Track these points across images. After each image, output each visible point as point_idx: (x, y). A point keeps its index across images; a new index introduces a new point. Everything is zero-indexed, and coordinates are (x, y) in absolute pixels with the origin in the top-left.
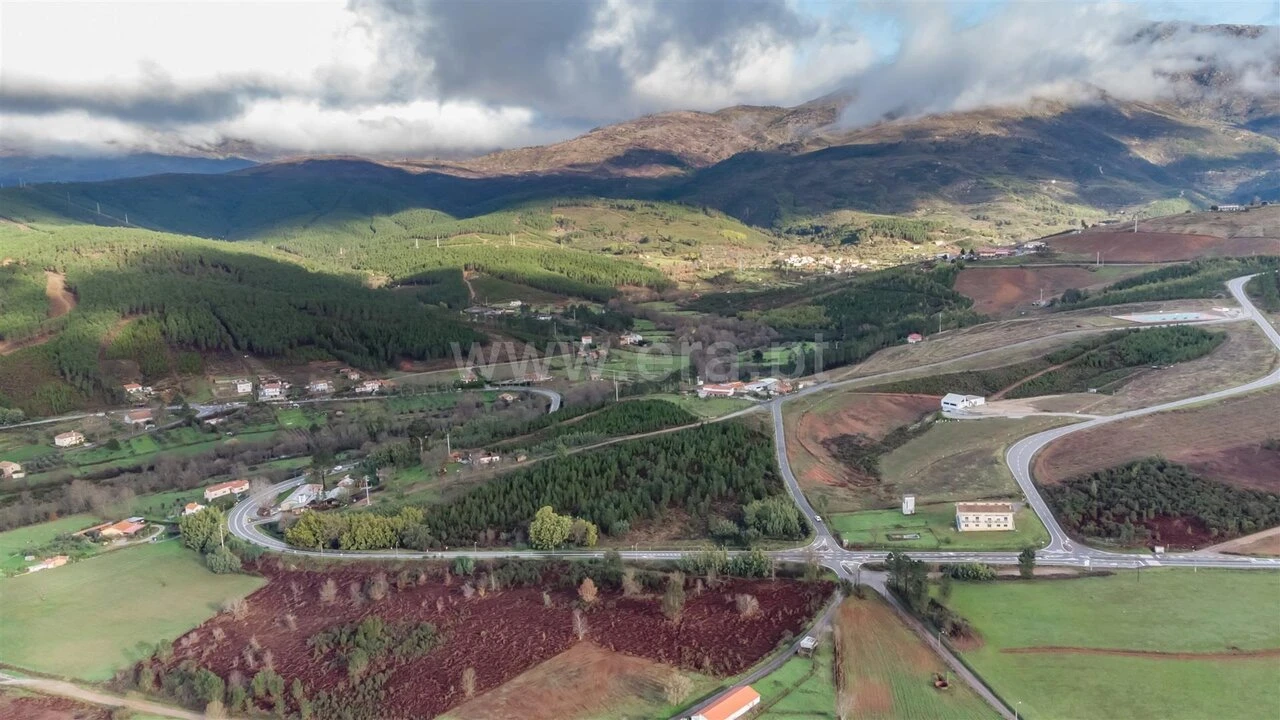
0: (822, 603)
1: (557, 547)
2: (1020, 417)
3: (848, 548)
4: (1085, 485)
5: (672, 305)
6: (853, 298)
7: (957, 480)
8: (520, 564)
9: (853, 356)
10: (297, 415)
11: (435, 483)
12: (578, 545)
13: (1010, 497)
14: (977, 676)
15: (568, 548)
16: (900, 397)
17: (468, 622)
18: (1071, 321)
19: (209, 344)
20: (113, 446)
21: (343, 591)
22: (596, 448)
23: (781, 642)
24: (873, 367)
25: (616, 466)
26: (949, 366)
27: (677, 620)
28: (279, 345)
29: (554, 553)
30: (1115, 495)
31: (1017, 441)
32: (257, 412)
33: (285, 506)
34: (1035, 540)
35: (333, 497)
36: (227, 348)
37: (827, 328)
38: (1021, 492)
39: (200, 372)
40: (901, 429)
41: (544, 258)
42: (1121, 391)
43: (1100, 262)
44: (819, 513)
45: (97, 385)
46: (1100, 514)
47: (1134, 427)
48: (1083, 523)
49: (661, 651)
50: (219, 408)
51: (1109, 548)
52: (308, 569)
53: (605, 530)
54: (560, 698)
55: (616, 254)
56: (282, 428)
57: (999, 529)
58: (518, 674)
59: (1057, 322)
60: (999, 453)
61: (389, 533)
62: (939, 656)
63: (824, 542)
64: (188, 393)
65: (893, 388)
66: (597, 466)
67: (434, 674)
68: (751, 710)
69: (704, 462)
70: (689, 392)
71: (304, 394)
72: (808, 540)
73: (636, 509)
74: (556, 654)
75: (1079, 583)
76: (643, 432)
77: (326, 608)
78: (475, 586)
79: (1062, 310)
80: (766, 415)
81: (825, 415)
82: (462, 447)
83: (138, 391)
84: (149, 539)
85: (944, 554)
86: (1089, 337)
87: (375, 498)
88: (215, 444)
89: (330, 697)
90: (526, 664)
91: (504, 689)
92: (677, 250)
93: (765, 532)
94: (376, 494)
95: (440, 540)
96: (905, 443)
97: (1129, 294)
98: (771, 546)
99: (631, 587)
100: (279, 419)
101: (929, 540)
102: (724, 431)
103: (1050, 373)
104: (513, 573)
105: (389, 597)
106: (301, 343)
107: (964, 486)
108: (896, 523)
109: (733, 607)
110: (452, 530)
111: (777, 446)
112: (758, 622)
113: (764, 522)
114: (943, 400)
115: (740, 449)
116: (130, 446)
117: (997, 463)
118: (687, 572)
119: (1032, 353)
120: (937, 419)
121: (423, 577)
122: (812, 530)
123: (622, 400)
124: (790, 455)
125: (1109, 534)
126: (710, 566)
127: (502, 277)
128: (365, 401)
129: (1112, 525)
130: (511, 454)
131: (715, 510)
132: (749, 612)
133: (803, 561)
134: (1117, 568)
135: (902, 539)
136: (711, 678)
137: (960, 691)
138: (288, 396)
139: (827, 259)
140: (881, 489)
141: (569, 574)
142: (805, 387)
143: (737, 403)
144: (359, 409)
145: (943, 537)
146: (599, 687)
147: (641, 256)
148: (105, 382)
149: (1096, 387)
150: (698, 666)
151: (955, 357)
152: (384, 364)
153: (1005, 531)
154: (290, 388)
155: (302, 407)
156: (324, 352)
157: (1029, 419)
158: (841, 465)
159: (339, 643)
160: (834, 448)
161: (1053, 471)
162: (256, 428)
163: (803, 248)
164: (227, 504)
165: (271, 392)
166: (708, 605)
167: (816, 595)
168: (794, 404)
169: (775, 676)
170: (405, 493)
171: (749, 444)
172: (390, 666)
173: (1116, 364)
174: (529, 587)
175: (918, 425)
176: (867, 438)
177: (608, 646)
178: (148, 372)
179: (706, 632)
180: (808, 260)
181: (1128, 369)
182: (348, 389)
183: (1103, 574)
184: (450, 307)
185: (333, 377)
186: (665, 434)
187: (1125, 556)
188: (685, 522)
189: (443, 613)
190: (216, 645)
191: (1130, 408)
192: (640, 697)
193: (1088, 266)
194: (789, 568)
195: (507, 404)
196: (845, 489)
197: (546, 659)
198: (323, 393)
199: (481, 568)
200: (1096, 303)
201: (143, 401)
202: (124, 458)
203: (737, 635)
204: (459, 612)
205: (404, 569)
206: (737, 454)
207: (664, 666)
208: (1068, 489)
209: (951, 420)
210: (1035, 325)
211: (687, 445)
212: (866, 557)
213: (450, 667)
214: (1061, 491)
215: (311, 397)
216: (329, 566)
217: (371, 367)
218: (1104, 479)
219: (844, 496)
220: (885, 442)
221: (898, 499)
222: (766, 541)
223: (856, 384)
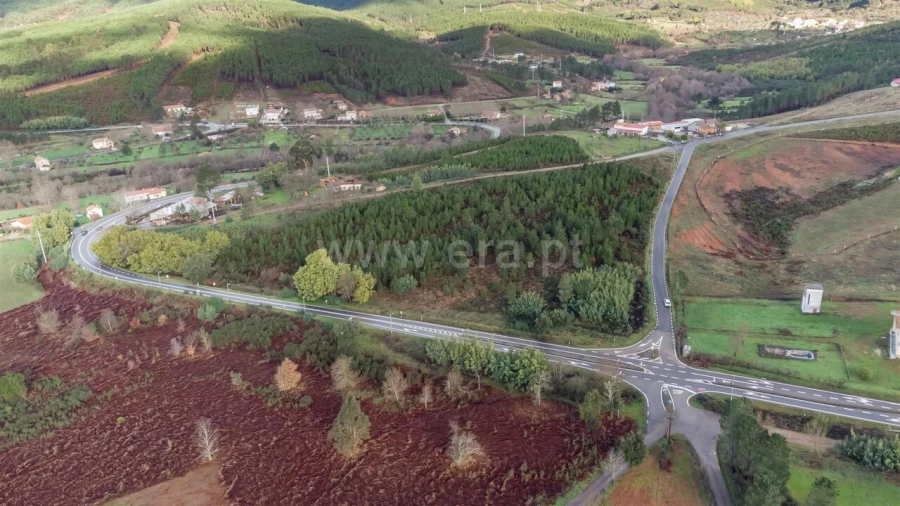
1: (320, 300)
3: (687, 359)
9: (810, 98)
10: (281, 135)
11: (286, 207)
12: (342, 300)
15: (332, 303)
16: (855, 146)
20: (126, 151)
28: (293, 79)
29: (312, 309)
32: (252, 132)
33: (152, 216)
36: (253, 78)
39: (230, 98)
40: (844, 185)
44: (674, 295)
50: (225, 127)
55: (627, 19)
56: (260, 146)
63: (658, 344)
64: (214, 114)
65: (852, 134)
70: (601, 130)
71: (295, 119)
72: (635, 336)
76: (521, 169)
80: (671, 159)
81: (745, 163)
85: (850, 399)
92: (683, 15)
93: (577, 316)
96: (843, 203)
98: (577, 339)
100: (266, 139)
101: (828, 367)
106: (312, 78)
108: (783, 325)
113: (580, 301)
115: (612, 197)
122: (650, 320)
124: (676, 208)
130: (375, 183)
132: (461, 464)
135: (782, 357)
138: (282, 120)
139: (831, 22)
140: (782, 266)
142: (734, 130)
144: (331, 134)
145: (857, 366)
152: (371, 97)
154: (288, 114)
155: (289, 130)
156: (329, 86)
158: (739, 228)
160: (737, 204)
162: (243, 144)
163: (809, 13)
165: (272, 116)
166: (420, 431)
167: (590, 447)
175: (870, 181)
176: (791, 194)
177: (229, 483)
178: (195, 97)
180: (812, 23)
182: (333, 117)
184: (463, 57)
185: (323, 107)
195: (454, 137)
196: (730, 261)
198: (312, 119)
212: (708, 382)
215: (301, 122)
217: (360, 100)
219: (723, 272)
220: (813, 202)
221: (800, 288)
222: (573, 331)
223: (799, 127)
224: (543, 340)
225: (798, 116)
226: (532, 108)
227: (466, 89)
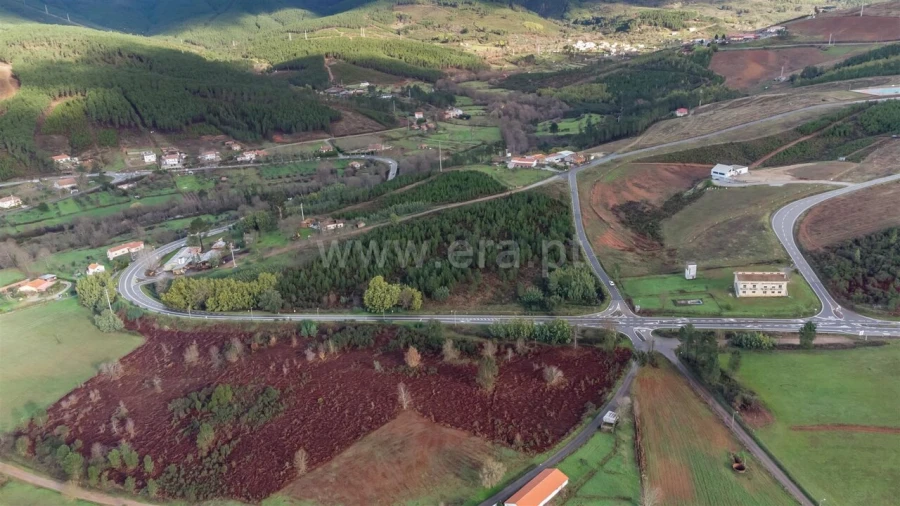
0: (620, 372)
1: (388, 311)
2: (780, 185)
3: (639, 313)
4: (848, 252)
5: (485, 84)
6: (628, 77)
7: (730, 245)
8: (356, 328)
9: (634, 130)
10: (191, 180)
11: (289, 247)
12: (406, 309)
13: (779, 262)
14: (771, 457)
15: (397, 312)
16: (675, 166)
17: (308, 388)
18: (816, 96)
19: (122, 123)
20: (44, 208)
21: (204, 352)
22: (423, 216)
23: (584, 416)
24: (651, 139)
25: (439, 233)
26: (715, 138)
27: (490, 388)
28: (177, 123)
29: (386, 318)
30: (877, 261)
31: (780, 207)
32: (160, 179)
33: (167, 267)
34: (807, 307)
35: (206, 259)
36: (136, 125)
37: (607, 102)
38: (789, 257)
39: (116, 145)
40: (677, 195)
41: (385, 46)
42: (867, 159)
43: (832, 42)
44: (612, 278)
45: (33, 156)
46: (865, 281)
47: (885, 193)
48: (850, 290)
49: (476, 423)
50: (130, 175)
51: (878, 315)
52: (179, 329)
53: (428, 294)
54: (384, 476)
55: (443, 42)
56: (178, 192)
57: (773, 295)
58: (348, 446)
59: (804, 97)
60: (765, 219)
61: (247, 297)
62: (731, 433)
63: (618, 308)
64: (106, 163)
65: (670, 158)
66: (423, 233)
67: (273, 445)
68: (560, 493)
69: (513, 230)
70: (500, 163)
71: (197, 163)
72: (604, 305)
73: (455, 276)
74: (383, 424)
75: (854, 353)
76: (462, 201)
77: (190, 369)
78: (316, 350)
79: (802, 84)
80: (564, 184)
81: (614, 185)
82: (315, 213)
83: (67, 161)
84: (56, 296)
85: (726, 320)
86: (834, 110)
87: (240, 261)
88: (124, 207)
89: (179, 470)
90: (356, 435)
91: (334, 465)
92: (489, 39)
93: (566, 297)
94: (242, 257)
95: (291, 302)
96: (681, 208)
97: (860, 70)
98: (572, 311)
99: (450, 353)
100: (178, 184)
101: (710, 306)
102: (530, 201)
103: (801, 143)
104: (349, 336)
105: (243, 359)
106: (195, 121)
107: (737, 251)
108: (680, 287)
109: (540, 376)
110: (300, 292)
111: (574, 213)
112: (563, 391)
113: (565, 289)
114: (713, 170)
115: (543, 218)
116: (57, 208)
117: (764, 229)
118: (499, 338)
119: (785, 125)
120: (708, 186)
121: (273, 339)
122: (608, 295)
123: (446, 170)
124: (585, 221)
125: (877, 300)
126: (519, 334)
127: (354, 63)
128: (244, 168)
129: (879, 292)
130: (353, 221)
131: (523, 275)
132: (554, 381)
133: (600, 327)
134: (890, 337)
135: (686, 305)
136: (522, 455)
137: (756, 473)
138: (184, 165)
139: (605, 44)
140: (665, 253)
141: (397, 338)
142: (596, 158)
143: (541, 174)
144: (239, 175)
145: (724, 304)
146: (420, 463)
147: (462, 44)
148: (40, 153)
149: (844, 155)
150: (511, 441)
151: (719, 130)
152: (259, 136)
153: (778, 297)
154: (186, 158)
155: (196, 174)
156: (213, 127)
157: (788, 187)
158: (629, 230)
159: (195, 408)
160: (622, 215)
161: (816, 237)
162: (159, 191)
163: (587, 36)
164: (122, 264)
165: (172, 162)
166: (517, 372)
167: (614, 363)
168: (588, 174)
169: (582, 453)
170: (265, 257)
171: (549, 214)
172: (235, 437)
173: (860, 134)
174: (363, 350)
175: (691, 191)
176: (650, 205)
177: (429, 416)
178: (75, 146)
179: (516, 402)
180: (591, 45)
181: (871, 138)
182: (231, 158)
183: (876, 343)
184: (314, 88)
185: (218, 149)
186: (480, 203)
187: (894, 323)
188: (497, 286)
189: (288, 377)
190: (90, 408)
191: (878, 175)
192: (457, 475)
193: (821, 46)
194: (589, 334)
195: (355, 171)
196: (633, 253)
197: (373, 429)
198: (211, 162)
199: (323, 330)
200: (832, 78)
201: (70, 169)
202: (52, 218)
203: (545, 407)
204: (301, 375)
205: (259, 330)
206: (540, 221)
207: (479, 440)
208: (833, 256)
209: (720, 187)
210: (784, 100)
211: (498, 214)
212: (656, 323)
213: (288, 438)
214: (826, 257)
215: (203, 165)
216: (196, 327)
217: (250, 140)
218: (864, 245)
219: (633, 261)
220: (665, 209)
221: (680, 265)
222: (567, 307)
223: (638, 155)
224: (552, 315)
225: (632, 145)
226: (407, 139)
227: (342, 123)
